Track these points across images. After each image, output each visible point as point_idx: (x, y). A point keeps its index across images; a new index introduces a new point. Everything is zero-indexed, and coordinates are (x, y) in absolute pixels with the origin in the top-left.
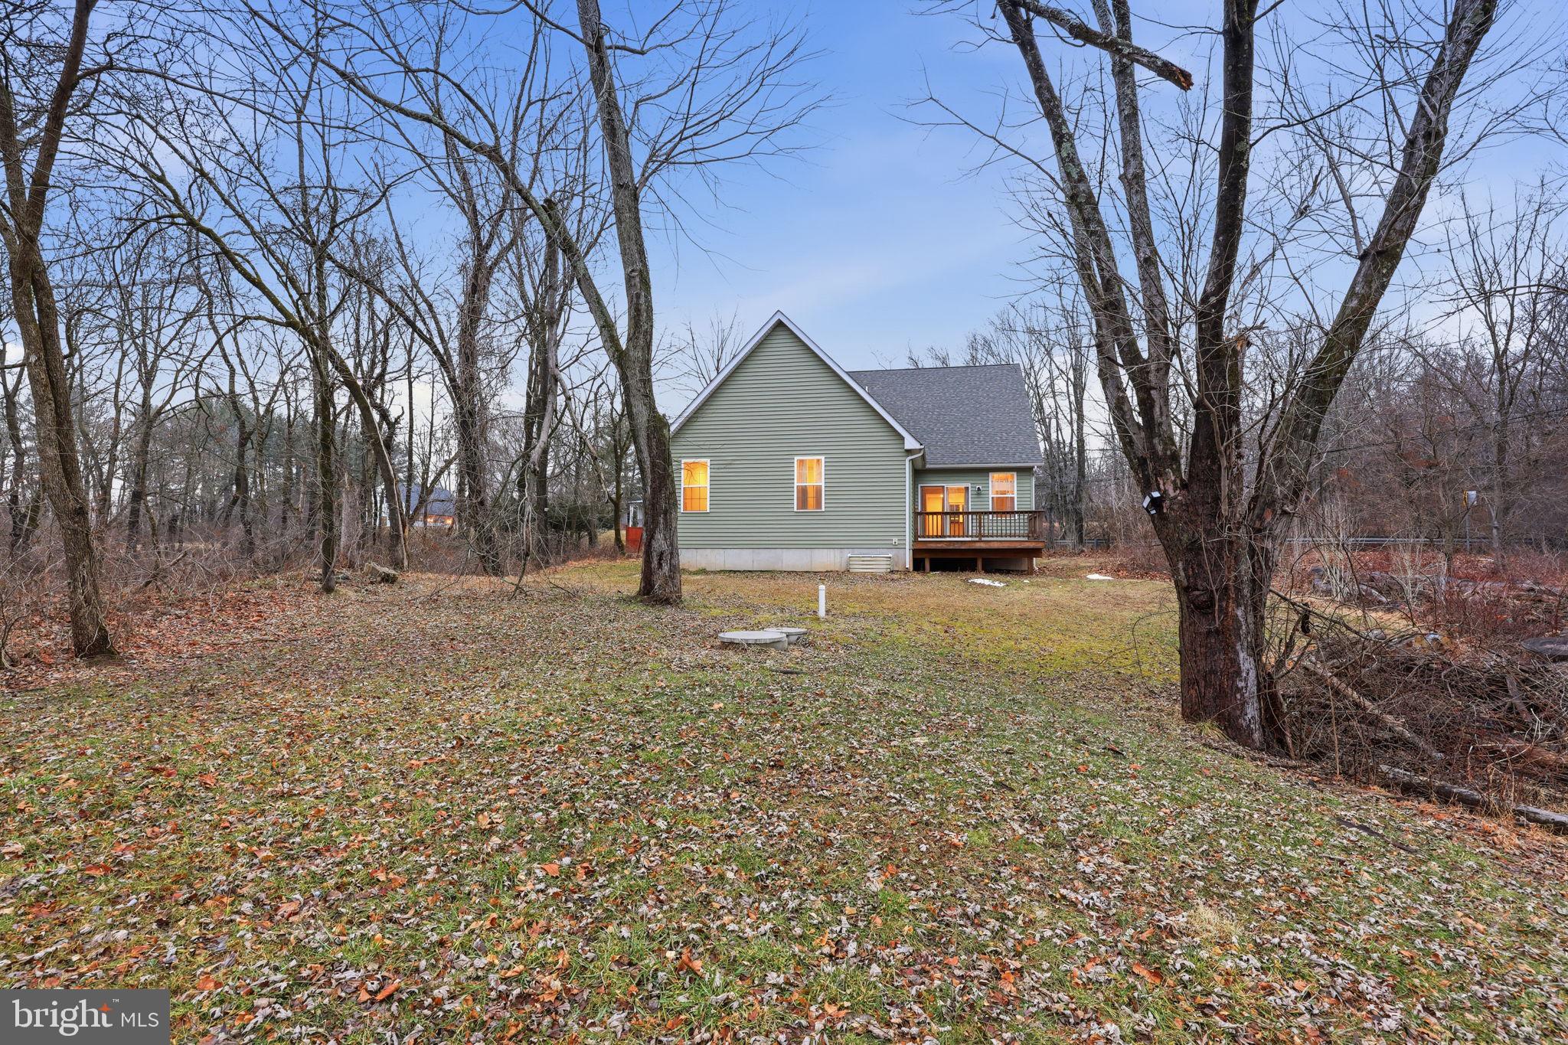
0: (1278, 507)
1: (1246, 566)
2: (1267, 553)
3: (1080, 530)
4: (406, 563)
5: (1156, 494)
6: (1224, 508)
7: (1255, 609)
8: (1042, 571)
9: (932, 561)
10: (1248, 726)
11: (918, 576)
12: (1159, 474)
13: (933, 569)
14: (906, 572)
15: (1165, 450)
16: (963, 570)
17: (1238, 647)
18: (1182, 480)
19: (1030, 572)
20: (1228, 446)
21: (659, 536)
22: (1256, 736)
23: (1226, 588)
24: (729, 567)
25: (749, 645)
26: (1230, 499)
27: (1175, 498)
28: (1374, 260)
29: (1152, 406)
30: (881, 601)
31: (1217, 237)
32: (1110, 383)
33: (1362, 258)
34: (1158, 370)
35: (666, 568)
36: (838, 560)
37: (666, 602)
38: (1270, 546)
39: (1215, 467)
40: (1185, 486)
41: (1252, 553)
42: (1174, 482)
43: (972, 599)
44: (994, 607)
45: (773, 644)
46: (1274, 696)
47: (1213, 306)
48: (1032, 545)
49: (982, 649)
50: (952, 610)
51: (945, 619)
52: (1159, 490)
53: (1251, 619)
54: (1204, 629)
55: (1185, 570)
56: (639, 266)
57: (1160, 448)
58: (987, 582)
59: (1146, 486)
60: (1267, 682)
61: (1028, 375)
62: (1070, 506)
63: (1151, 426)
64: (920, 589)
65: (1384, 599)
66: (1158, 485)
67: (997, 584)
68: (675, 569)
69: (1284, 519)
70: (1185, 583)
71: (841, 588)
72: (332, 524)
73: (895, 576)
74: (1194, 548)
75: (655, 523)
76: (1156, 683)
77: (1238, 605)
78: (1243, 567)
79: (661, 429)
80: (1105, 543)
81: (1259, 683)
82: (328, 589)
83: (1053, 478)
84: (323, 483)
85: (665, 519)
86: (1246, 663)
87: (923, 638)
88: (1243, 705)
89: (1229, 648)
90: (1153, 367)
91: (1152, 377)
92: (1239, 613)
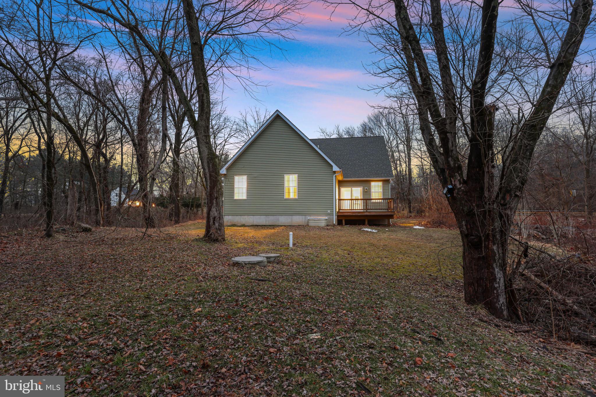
0: (512, 192)
1: (497, 224)
2: (508, 216)
3: (410, 207)
4: (102, 222)
5: (450, 187)
6: (486, 194)
7: (503, 246)
8: (394, 225)
9: (346, 221)
10: (501, 308)
11: (339, 227)
12: (452, 176)
13: (346, 224)
14: (334, 225)
15: (455, 164)
16: (359, 225)
17: (495, 266)
18: (463, 179)
19: (389, 225)
20: (488, 161)
21: (214, 209)
22: (505, 313)
23: (488, 235)
24: (255, 223)
25: (246, 264)
26: (488, 188)
27: (460, 188)
28: (558, 68)
29: (448, 142)
30: (320, 239)
31: (481, 52)
32: (426, 132)
33: (552, 67)
34: (450, 123)
35: (217, 224)
36: (304, 220)
37: (216, 240)
38: (509, 213)
39: (481, 172)
40: (465, 182)
41: (501, 217)
42: (459, 180)
43: (362, 238)
44: (371, 241)
45: (259, 263)
46: (512, 291)
47: (479, 88)
48: (389, 214)
49: (365, 263)
50: (352, 243)
51: (349, 248)
52: (452, 184)
53: (500, 252)
54: (476, 256)
55: (466, 225)
56: (203, 81)
57: (452, 163)
58: (369, 230)
59: (444, 183)
60: (509, 283)
61: (388, 142)
62: (405, 197)
63: (447, 152)
64: (339, 233)
65: (544, 237)
66: (451, 182)
67: (374, 231)
68: (221, 225)
69: (516, 199)
70: (466, 232)
71: (303, 233)
72: (51, 204)
73: (329, 228)
74: (470, 214)
75: (212, 203)
76: (449, 280)
77: (494, 244)
78: (496, 224)
79: (215, 158)
80: (420, 213)
81: (505, 285)
82: (49, 235)
83: (398, 185)
84: (47, 184)
85: (216, 201)
86: (499, 274)
87: (337, 258)
88: (498, 296)
89: (490, 267)
90: (448, 121)
91: (447, 127)
92: (495, 248)
